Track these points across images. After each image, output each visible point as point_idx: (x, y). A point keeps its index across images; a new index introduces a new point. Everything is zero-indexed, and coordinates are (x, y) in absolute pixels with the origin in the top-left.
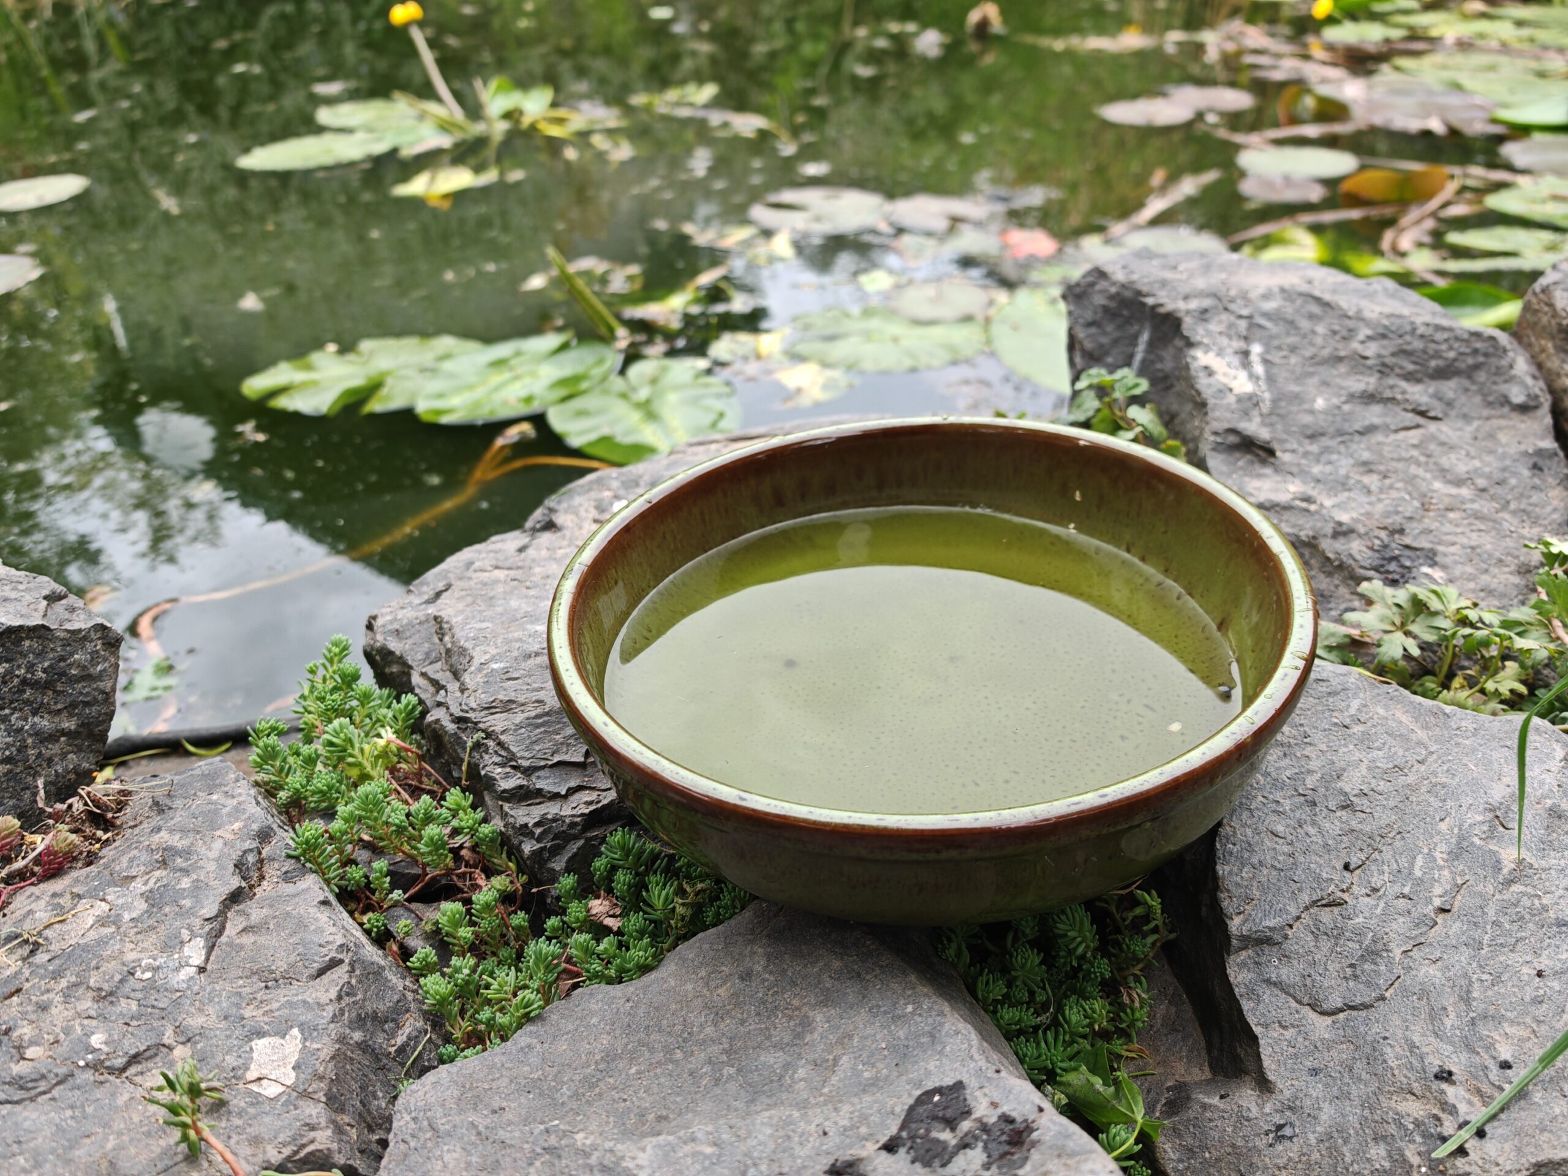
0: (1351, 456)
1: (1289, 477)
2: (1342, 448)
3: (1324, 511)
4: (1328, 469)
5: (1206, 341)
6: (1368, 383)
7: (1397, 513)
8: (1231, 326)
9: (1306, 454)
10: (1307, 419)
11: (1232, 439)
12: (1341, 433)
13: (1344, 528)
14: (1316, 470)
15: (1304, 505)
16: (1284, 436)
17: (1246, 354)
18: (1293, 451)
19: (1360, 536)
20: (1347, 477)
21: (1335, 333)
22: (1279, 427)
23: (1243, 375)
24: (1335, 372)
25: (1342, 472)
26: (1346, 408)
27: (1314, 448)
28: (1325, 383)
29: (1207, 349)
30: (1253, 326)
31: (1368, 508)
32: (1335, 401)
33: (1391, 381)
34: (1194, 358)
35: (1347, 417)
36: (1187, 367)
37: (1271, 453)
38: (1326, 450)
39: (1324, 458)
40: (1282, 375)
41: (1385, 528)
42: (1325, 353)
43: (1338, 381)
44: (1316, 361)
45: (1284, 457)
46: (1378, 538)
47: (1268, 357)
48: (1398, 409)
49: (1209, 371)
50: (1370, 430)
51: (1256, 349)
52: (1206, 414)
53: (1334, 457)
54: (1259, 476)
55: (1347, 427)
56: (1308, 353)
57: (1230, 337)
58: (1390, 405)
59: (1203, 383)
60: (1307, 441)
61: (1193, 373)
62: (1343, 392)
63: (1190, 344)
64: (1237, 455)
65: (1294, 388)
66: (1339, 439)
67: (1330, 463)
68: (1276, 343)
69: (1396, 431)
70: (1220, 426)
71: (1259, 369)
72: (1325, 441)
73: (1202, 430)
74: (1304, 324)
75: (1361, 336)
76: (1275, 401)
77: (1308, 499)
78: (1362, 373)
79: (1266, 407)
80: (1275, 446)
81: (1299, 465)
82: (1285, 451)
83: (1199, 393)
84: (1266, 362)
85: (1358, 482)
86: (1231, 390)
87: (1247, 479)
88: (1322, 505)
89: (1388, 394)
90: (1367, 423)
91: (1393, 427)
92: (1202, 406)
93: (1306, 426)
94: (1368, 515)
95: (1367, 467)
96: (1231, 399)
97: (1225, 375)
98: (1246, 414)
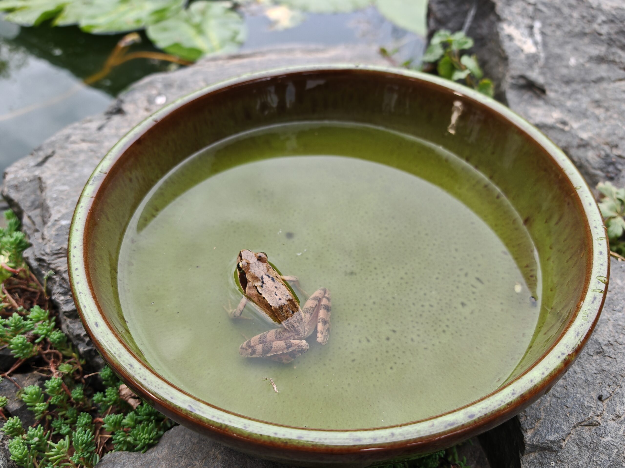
0: (589, 96)
1: (553, 108)
2: (584, 91)
3: (573, 132)
4: (576, 103)
5: (509, 18)
6: (600, 51)
7: (614, 134)
8: (524, 9)
9: (563, 93)
10: (564, 71)
11: (522, 82)
12: (583, 81)
13: (583, 143)
14: (569, 104)
15: (561, 126)
16: (550, 81)
17: (531, 28)
18: (556, 91)
19: (593, 148)
20: (586, 110)
21: (583, 17)
22: (548, 75)
23: (530, 42)
24: (581, 42)
25: (584, 106)
26: (588, 65)
27: (568, 90)
28: (576, 49)
29: (510, 23)
30: (537, 10)
31: (597, 130)
32: (581, 61)
33: (613, 49)
34: (502, 29)
35: (588, 71)
36: (497, 34)
37: (543, 91)
38: (575, 92)
39: (574, 96)
40: (551, 42)
41: (607, 144)
42: (577, 30)
43: (584, 48)
44: (572, 35)
45: (551, 94)
46: (604, 150)
47: (544, 30)
48: (616, 68)
49: (510, 37)
50: (600, 80)
51: (537, 25)
52: (507, 65)
53: (579, 96)
54: (536, 106)
55: (588, 78)
56: (567, 28)
57: (523, 16)
58: (612, 65)
59: (507, 45)
60: (563, 85)
61: (501, 38)
62: (587, 56)
63: (499, 19)
64: (523, 91)
65: (558, 51)
66: (582, 85)
67: (576, 100)
68: (548, 21)
69: (614, 81)
70: (516, 73)
71: (538, 38)
72: (575, 86)
73: (504, 75)
74: (566, 11)
75: (599, 20)
76: (547, 59)
77: (564, 123)
78: (597, 44)
79: (542, 61)
80: (547, 88)
81: (559, 100)
82: (551, 90)
83: (503, 51)
84: (543, 34)
85: (593, 113)
86: (522, 51)
87: (528, 108)
88: (572, 128)
89: (611, 58)
90: (598, 75)
91: (613, 79)
92: (505, 59)
93: (564, 76)
94: (599, 135)
95: (597, 103)
96: (522, 57)
97: (520, 40)
98: (531, 66)
